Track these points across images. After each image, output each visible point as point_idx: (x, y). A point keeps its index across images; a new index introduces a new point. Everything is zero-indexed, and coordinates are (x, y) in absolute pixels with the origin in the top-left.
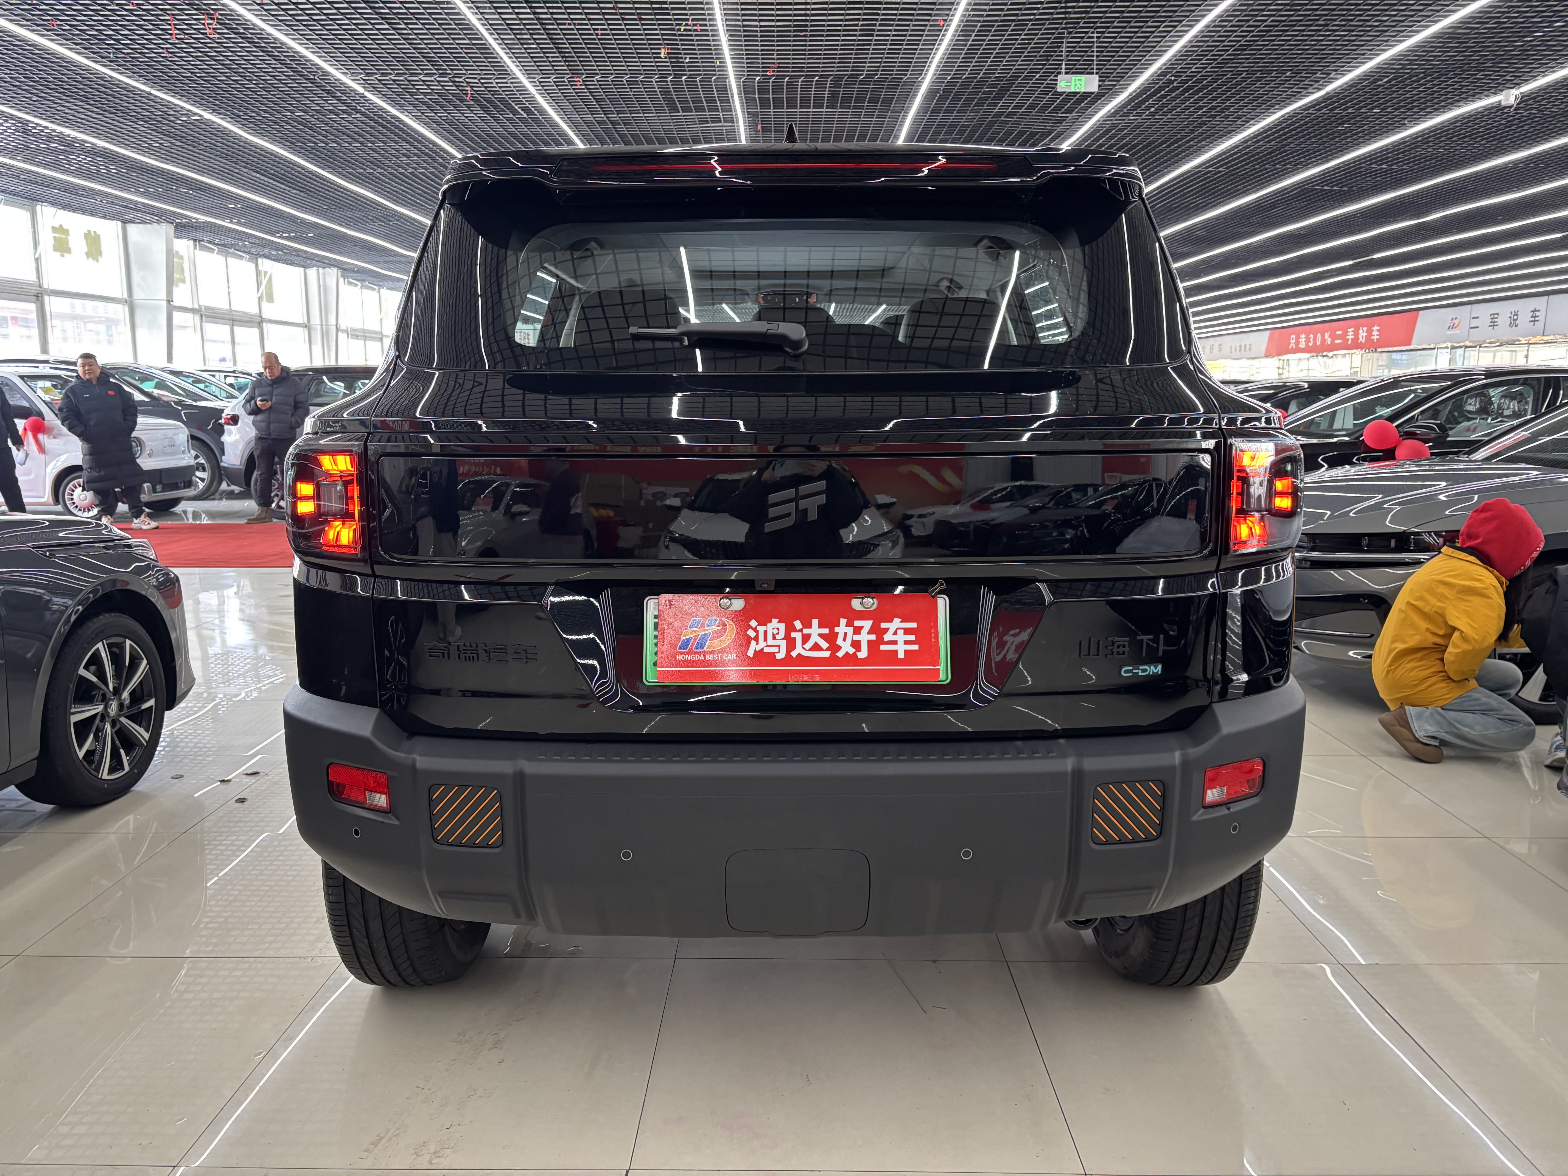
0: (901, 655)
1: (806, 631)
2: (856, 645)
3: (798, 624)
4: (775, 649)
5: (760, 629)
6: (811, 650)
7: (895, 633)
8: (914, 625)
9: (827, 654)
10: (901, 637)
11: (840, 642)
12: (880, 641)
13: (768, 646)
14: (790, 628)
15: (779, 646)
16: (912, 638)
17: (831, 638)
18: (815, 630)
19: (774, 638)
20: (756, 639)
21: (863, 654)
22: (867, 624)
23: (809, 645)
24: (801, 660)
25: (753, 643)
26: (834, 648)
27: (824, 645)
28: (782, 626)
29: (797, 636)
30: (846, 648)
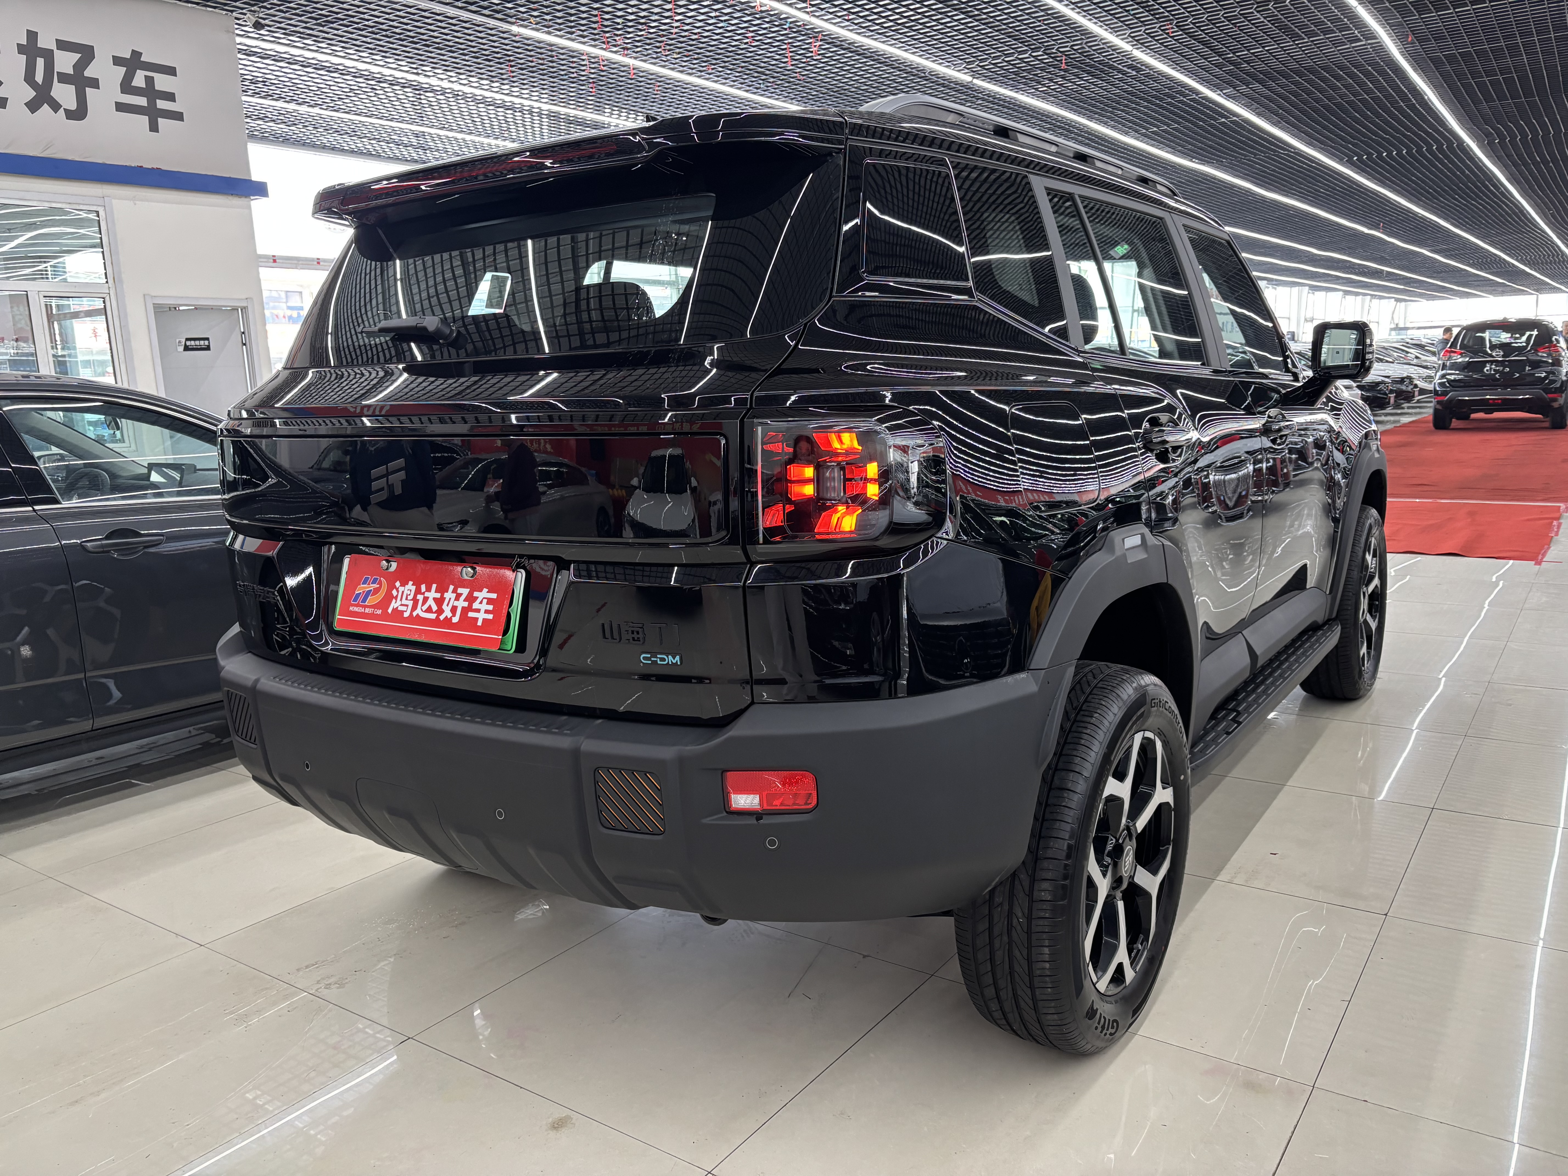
0: (480, 623)
1: (427, 594)
2: (454, 610)
3: (423, 588)
4: (404, 608)
5: (401, 589)
6: (426, 611)
7: (481, 603)
8: (494, 596)
9: (433, 616)
10: (485, 606)
11: (444, 607)
12: (469, 609)
13: (402, 605)
14: (418, 591)
15: (407, 606)
16: (490, 607)
17: (439, 602)
18: (433, 594)
19: (407, 599)
20: (396, 598)
21: (455, 620)
22: (465, 592)
23: (425, 607)
24: (419, 620)
25: (394, 600)
26: (440, 611)
27: (435, 608)
28: (413, 588)
29: (420, 597)
30: (447, 613)
